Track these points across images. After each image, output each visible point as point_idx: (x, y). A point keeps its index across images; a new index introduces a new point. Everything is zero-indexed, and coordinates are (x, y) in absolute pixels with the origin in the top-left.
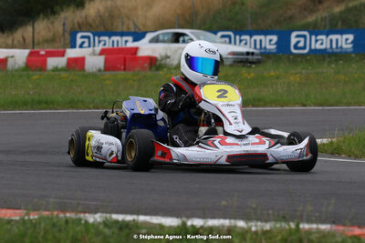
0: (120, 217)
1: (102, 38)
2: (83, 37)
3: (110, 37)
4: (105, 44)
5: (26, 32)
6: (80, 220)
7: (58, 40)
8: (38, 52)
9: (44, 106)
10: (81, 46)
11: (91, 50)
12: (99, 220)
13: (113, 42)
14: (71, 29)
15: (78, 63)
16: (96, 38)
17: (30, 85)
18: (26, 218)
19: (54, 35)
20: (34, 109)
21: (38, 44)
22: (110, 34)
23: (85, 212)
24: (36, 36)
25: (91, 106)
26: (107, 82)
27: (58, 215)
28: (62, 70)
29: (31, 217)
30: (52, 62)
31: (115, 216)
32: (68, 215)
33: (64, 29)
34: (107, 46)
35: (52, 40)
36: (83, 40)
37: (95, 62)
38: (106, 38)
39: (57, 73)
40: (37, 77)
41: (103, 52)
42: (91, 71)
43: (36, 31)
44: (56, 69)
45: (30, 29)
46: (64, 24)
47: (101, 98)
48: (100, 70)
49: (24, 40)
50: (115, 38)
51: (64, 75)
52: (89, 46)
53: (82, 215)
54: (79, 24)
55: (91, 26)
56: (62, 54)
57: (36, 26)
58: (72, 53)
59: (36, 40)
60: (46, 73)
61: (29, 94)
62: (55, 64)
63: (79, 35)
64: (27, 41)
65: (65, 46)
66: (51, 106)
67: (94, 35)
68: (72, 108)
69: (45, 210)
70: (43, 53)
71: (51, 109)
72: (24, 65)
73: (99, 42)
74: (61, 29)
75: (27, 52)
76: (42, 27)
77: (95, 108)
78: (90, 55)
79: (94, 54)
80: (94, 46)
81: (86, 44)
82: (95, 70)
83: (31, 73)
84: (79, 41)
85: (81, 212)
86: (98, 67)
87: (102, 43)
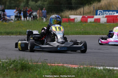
0: (108, 68)
1: (106, 12)
2: (100, 12)
3: (109, 12)
4: (107, 14)
5: (81, 10)
6: (96, 68)
7: (92, 13)
8: (85, 17)
9: (87, 34)
10: (99, 15)
11: (102, 16)
12: (102, 68)
13: (110, 13)
14: (96, 9)
15: (98, 20)
16: (104, 12)
17: (82, 27)
18: (79, 67)
19: (90, 11)
20: (83, 35)
21: (85, 14)
22: (109, 11)
23: (97, 66)
24: (84, 11)
25: (102, 34)
26: (107, 27)
27: (89, 67)
28: (93, 22)
29: (81, 67)
30: (89, 20)
31: (107, 67)
32: (92, 67)
33: (94, 9)
34: (108, 15)
35: (90, 13)
36: (100, 13)
37: (103, 20)
38: (107, 12)
39: (91, 23)
40: (85, 25)
41: (106, 17)
42: (102, 23)
43: (84, 10)
44: (91, 22)
45: (82, 9)
46: (94, 8)
47: (105, 32)
48: (105, 23)
49: (80, 13)
50: (111, 12)
51: (93, 24)
52: (102, 15)
53: (97, 67)
54: (98, 8)
55: (103, 8)
56: (93, 17)
57: (85, 8)
58: (96, 17)
59: (84, 13)
60: (87, 23)
61: (82, 30)
62: (90, 21)
63: (99, 11)
64: (81, 13)
65: (94, 15)
66: (89, 34)
67: (104, 11)
68: (95, 35)
69: (85, 65)
70: (86, 17)
71: (88, 35)
72: (80, 21)
73: (105, 13)
74: (92, 9)
75: (81, 17)
76: (86, 8)
77: (103, 35)
78: (102, 18)
79: (103, 17)
80: (103, 15)
81: (101, 14)
82: (103, 23)
83: (82, 23)
84: (98, 13)
85: (96, 66)
86: (104, 22)
87: (106, 14)
